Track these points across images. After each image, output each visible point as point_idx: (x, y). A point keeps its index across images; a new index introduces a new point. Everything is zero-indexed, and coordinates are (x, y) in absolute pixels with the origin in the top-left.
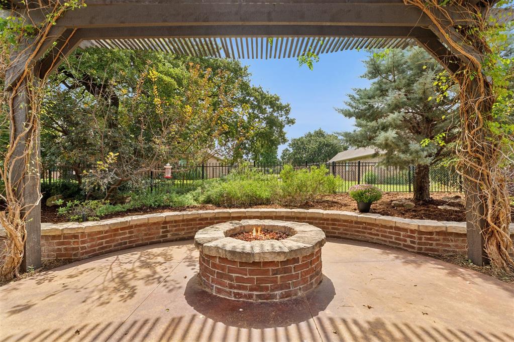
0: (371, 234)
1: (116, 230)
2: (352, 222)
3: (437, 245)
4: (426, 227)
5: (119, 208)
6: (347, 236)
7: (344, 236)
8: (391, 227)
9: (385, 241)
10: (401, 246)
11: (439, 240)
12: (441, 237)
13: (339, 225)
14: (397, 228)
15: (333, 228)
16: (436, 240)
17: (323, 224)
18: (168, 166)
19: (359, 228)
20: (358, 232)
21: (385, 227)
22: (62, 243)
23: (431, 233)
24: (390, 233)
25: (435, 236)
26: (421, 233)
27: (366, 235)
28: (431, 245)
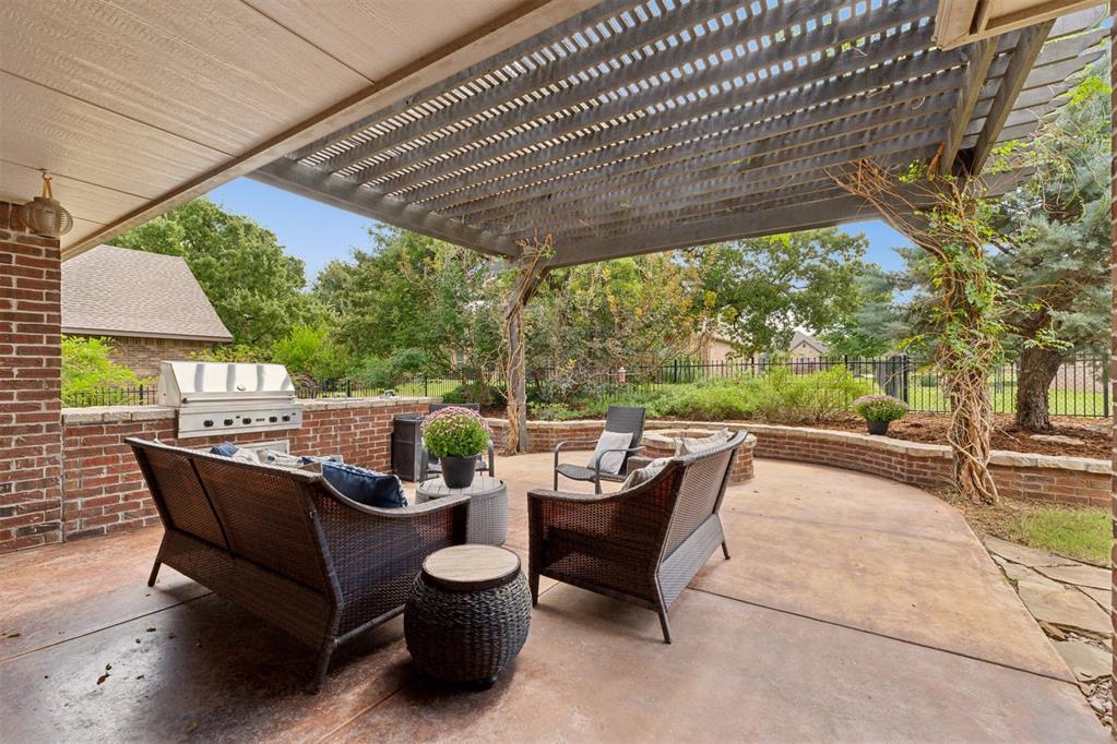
0: (864, 460)
1: (575, 430)
2: (842, 444)
3: (933, 474)
4: (917, 450)
5: (575, 413)
6: (838, 464)
7: (834, 463)
8: (883, 452)
9: (879, 470)
10: (893, 476)
11: (935, 469)
12: (939, 465)
13: (828, 448)
14: (890, 453)
15: (820, 452)
16: (932, 469)
17: (808, 446)
18: (622, 370)
19: (851, 452)
20: (850, 457)
21: (878, 450)
22: (538, 436)
23: (924, 459)
24: (883, 458)
25: (929, 463)
26: (911, 458)
27: (860, 462)
28: (925, 474)
